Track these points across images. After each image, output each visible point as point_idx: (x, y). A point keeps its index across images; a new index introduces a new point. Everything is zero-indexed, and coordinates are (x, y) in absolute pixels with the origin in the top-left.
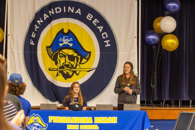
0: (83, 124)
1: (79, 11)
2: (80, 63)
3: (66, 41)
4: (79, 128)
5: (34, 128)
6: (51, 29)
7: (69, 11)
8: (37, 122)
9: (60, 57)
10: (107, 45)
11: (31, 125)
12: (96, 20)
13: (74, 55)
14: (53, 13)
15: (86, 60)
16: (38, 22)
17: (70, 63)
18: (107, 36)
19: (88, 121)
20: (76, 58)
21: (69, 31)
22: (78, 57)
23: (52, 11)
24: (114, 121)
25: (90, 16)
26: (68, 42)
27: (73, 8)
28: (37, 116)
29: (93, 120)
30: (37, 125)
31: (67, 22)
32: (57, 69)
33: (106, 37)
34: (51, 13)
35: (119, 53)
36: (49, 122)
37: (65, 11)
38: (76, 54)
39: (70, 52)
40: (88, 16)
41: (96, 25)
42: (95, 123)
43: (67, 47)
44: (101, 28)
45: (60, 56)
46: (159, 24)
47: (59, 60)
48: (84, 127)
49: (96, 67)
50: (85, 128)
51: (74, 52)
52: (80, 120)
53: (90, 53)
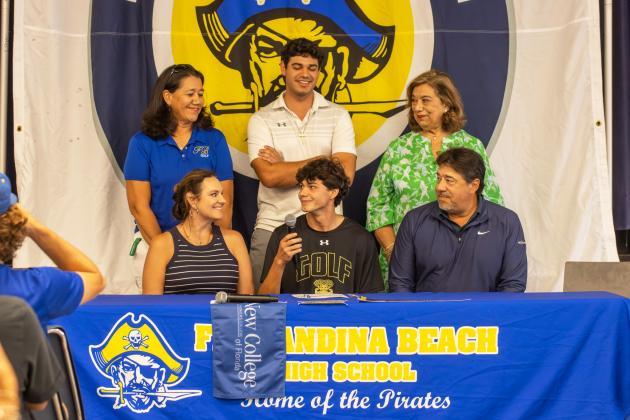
0: (347, 359)
2: (350, 79)
4: (330, 375)
5: (129, 375)
8: (141, 349)
9: (258, 53)
11: (117, 364)
13: (320, 41)
15: (376, 66)
19: (368, 344)
20: (330, 54)
22: (340, 50)
24: (487, 347)
28: (144, 321)
29: (393, 340)
30: (144, 361)
32: (250, 106)
35: (518, 31)
36: (196, 349)
38: (330, 37)
39: (306, 30)
42: (398, 353)
43: (287, 8)
45: (260, 50)
47: (256, 66)
48: (350, 373)
50: (357, 375)
51: (320, 28)
52: (332, 341)
53: (389, 32)
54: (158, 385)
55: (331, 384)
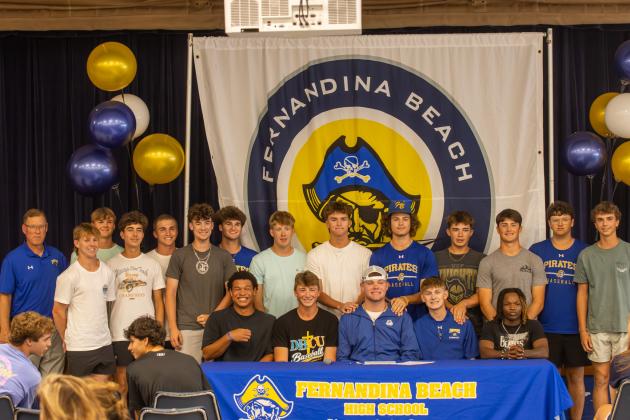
0: (386, 401)
1: (384, 88)
3: (351, 170)
4: (376, 411)
5: (258, 412)
6: (312, 139)
7: (357, 89)
8: (264, 396)
10: (462, 175)
11: (250, 405)
12: (431, 108)
13: (374, 205)
14: (315, 93)
16: (277, 119)
17: (363, 226)
18: (462, 153)
19: (399, 393)
20: (380, 213)
21: (360, 142)
22: (385, 210)
23: (313, 90)
24: (470, 393)
25: (414, 98)
26: (360, 172)
27: (369, 79)
28: (266, 380)
29: (414, 391)
30: (267, 403)
31: (352, 117)
33: (459, 156)
34: (311, 95)
35: (497, 197)
36: (297, 396)
37: (346, 89)
38: (380, 202)
39: (365, 199)
40: (410, 99)
41: (431, 123)
42: (417, 398)
43: (355, 185)
44: (445, 131)
46: (603, 113)
48: (389, 409)
49: (435, 237)
50: (393, 411)
51: (375, 197)
52: (377, 391)
53: (417, 199)
54: (274, 418)
55: (377, 416)
